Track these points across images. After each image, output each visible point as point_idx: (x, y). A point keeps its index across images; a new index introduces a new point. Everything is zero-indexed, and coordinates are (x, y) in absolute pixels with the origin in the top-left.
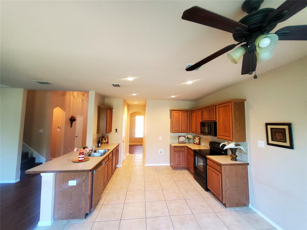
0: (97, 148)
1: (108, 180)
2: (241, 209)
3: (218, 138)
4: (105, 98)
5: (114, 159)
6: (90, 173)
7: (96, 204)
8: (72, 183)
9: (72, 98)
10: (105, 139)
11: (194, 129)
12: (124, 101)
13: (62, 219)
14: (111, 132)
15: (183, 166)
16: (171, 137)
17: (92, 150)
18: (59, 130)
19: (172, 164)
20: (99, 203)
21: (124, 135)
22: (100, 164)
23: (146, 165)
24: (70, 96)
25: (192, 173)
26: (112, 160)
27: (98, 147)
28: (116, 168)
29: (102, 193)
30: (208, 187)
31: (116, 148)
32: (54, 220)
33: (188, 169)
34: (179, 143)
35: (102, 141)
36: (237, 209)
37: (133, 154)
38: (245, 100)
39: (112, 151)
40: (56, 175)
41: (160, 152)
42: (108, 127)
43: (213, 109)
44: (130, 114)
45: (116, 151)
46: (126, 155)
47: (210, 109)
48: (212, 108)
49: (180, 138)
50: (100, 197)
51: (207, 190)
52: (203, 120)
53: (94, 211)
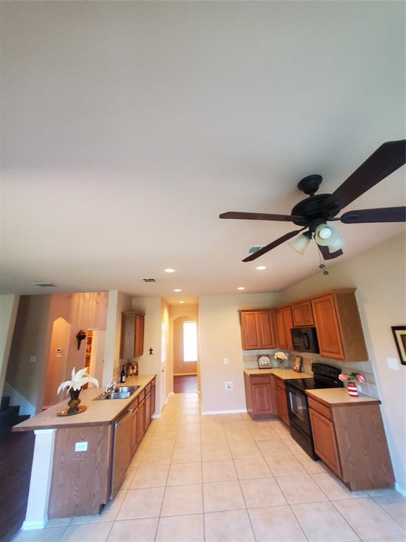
0: (120, 385)
1: (138, 443)
2: (381, 493)
3: (322, 356)
4: (134, 299)
5: (148, 403)
6: (110, 427)
7: (119, 488)
8: (82, 447)
9: (82, 300)
10: (133, 368)
11: (282, 342)
12: (163, 301)
13: (62, 516)
14: (142, 354)
15: (271, 412)
16: (245, 359)
17: (112, 388)
18: (59, 356)
19: (251, 410)
20: (123, 486)
21: (163, 358)
22: (124, 412)
23: (203, 413)
24: (79, 298)
25: (286, 424)
26: (144, 404)
27: (122, 382)
28: (151, 420)
29: (128, 467)
30: (317, 451)
31: (150, 382)
32: (48, 519)
33: (279, 418)
34: (260, 368)
35: (127, 371)
36: (373, 493)
37: (181, 392)
38: (355, 289)
39: (145, 389)
40: (57, 432)
41: (226, 387)
42: (137, 345)
43: (308, 305)
44: (174, 321)
45: (151, 388)
46: (169, 396)
47: (303, 306)
48: (305, 305)
49: (261, 359)
50: (123, 475)
51: (316, 458)
52: (295, 325)
53: (116, 500)
